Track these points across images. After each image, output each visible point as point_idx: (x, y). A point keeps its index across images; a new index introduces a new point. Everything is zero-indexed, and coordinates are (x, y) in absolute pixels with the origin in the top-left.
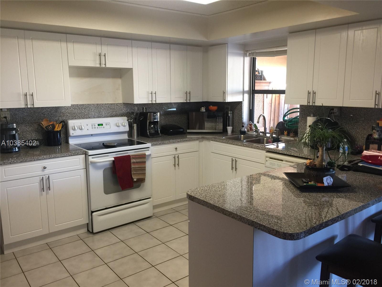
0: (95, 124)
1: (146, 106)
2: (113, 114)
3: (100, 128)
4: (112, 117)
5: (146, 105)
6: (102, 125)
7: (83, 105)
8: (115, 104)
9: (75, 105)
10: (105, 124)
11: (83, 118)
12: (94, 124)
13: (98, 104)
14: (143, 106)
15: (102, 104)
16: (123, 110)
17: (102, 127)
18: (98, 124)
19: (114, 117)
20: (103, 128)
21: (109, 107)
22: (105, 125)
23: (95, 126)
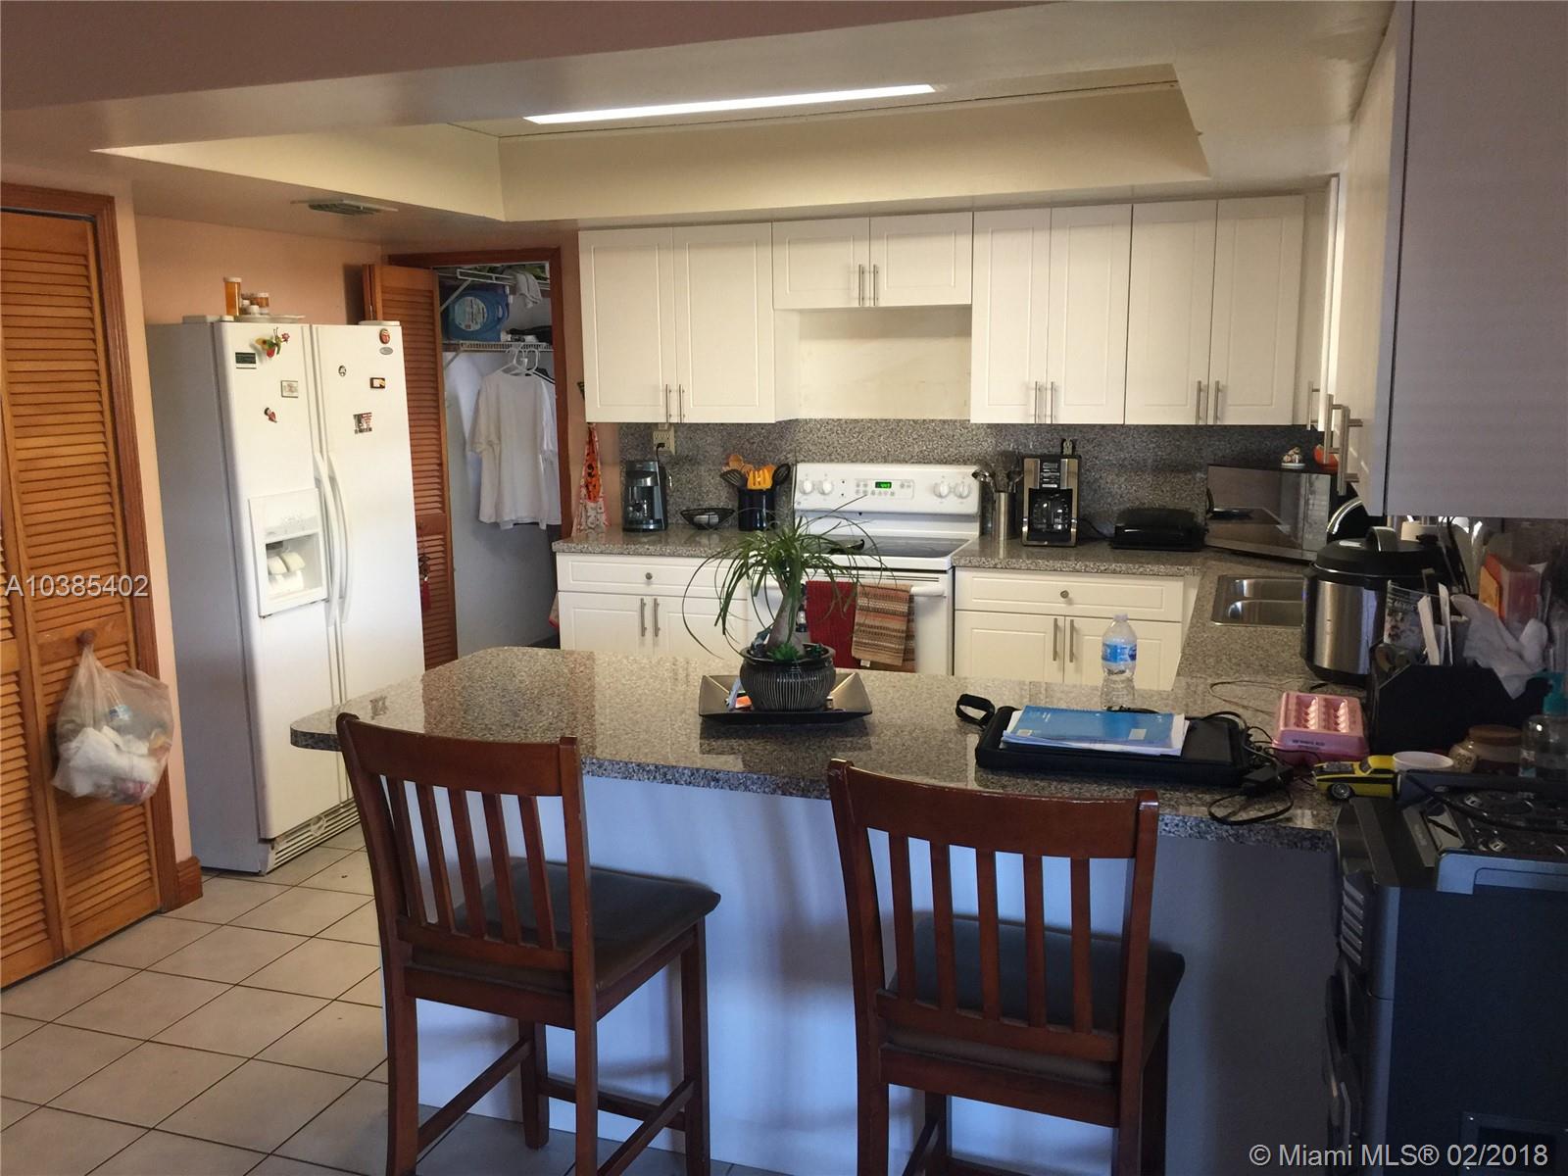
0: (869, 483)
1: (1077, 432)
2: (946, 455)
3: (880, 493)
4: (945, 463)
5: (1075, 429)
6: (889, 485)
7: (856, 421)
8: (956, 421)
9: (833, 420)
10: (899, 483)
11: (853, 462)
12: (864, 480)
13: (900, 421)
14: (1061, 433)
15: (913, 421)
16: (985, 444)
17: (886, 493)
18: (877, 483)
19: (951, 464)
20: (889, 496)
21: (935, 430)
22: (899, 487)
23: (866, 485)
